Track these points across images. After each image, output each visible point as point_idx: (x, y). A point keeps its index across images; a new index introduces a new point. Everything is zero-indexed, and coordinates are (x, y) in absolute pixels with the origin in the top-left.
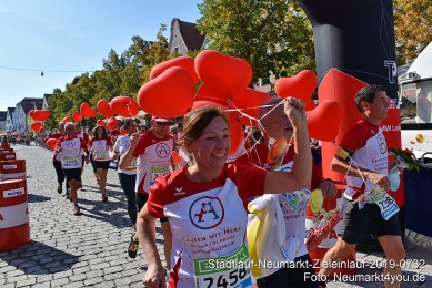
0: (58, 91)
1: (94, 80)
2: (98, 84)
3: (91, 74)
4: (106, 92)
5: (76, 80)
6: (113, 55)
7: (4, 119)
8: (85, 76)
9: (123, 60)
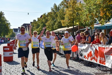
0: (35, 21)
1: (48, 16)
2: (49, 17)
3: (47, 14)
4: (52, 20)
5: (42, 16)
6: (55, 5)
7: (17, 31)
8: (45, 14)
9: (59, 8)
